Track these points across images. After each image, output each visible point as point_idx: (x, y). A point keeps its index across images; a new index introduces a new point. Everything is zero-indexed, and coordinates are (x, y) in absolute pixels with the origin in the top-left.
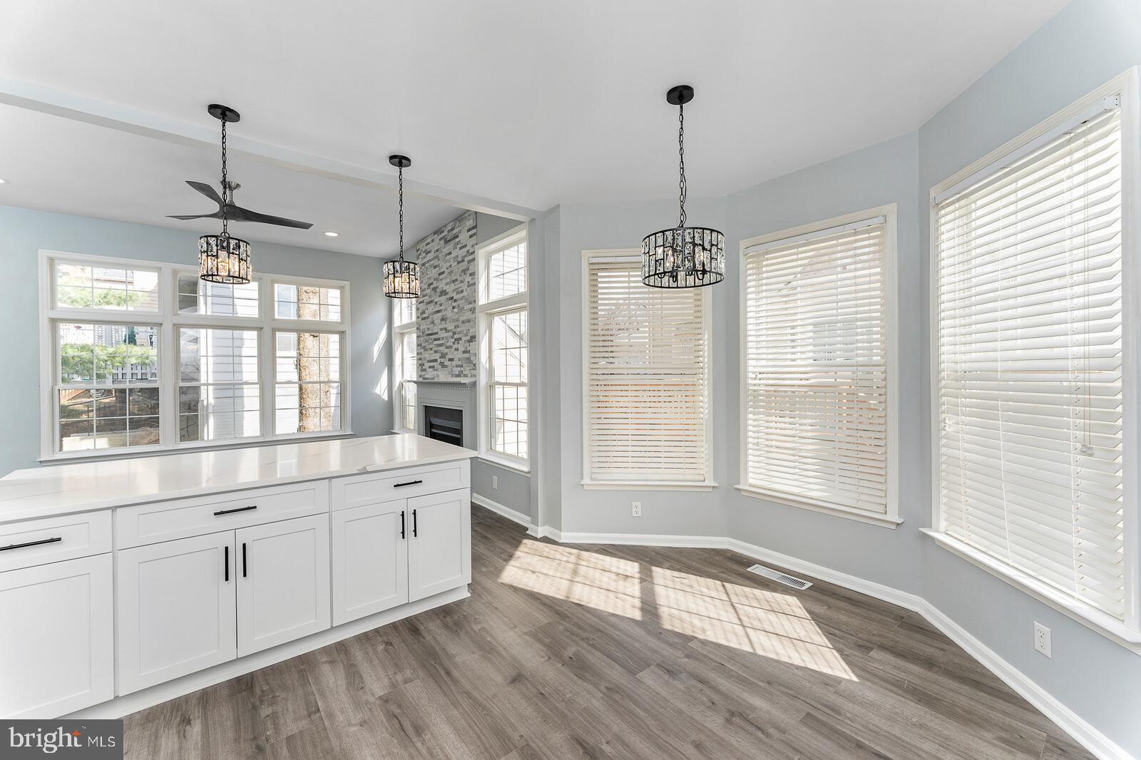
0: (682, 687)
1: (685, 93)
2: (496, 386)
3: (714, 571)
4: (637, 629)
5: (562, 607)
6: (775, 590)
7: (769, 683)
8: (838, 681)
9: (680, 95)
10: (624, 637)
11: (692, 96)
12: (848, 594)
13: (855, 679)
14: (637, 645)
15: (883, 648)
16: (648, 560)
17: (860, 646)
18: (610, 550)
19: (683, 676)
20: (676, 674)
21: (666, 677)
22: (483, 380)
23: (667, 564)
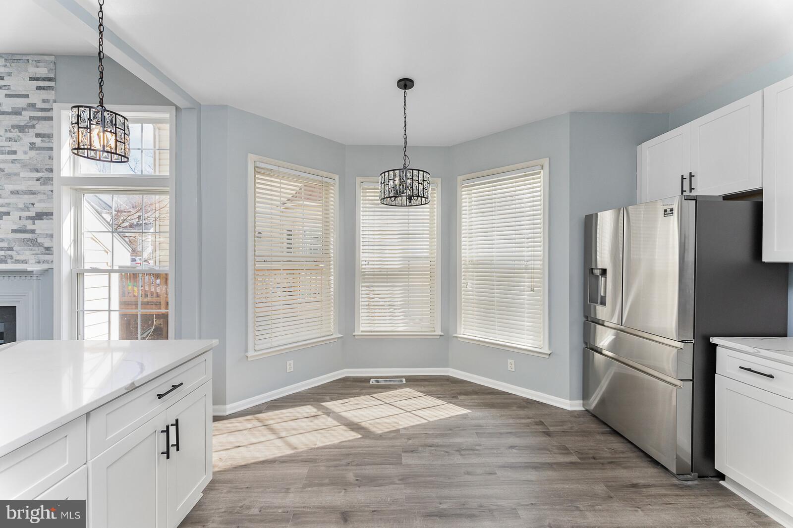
0: (427, 454)
1: (408, 83)
2: (85, 274)
3: (357, 391)
4: (367, 441)
5: (302, 456)
6: (396, 389)
7: (451, 430)
8: (466, 414)
9: (406, 84)
10: (367, 449)
11: (412, 86)
12: (424, 378)
13: (470, 411)
14: (379, 449)
15: (460, 394)
16: (311, 400)
17: (453, 397)
18: (278, 404)
19: (420, 449)
20: (417, 451)
21: (415, 454)
22: (66, 268)
23: (328, 398)
